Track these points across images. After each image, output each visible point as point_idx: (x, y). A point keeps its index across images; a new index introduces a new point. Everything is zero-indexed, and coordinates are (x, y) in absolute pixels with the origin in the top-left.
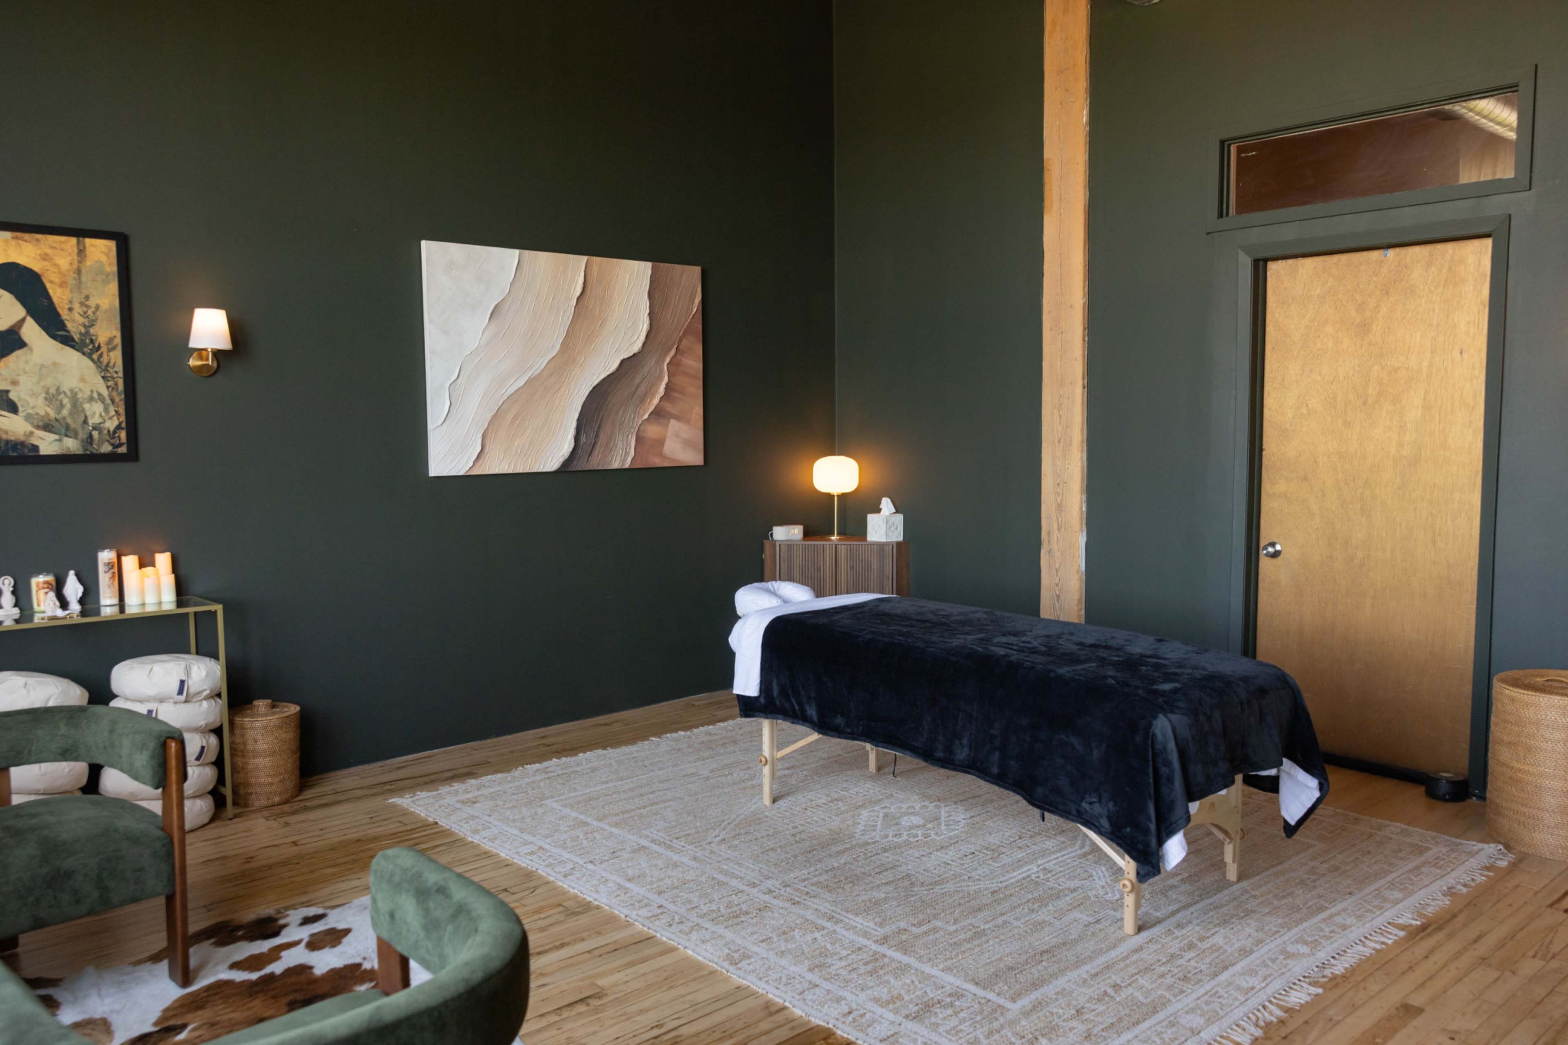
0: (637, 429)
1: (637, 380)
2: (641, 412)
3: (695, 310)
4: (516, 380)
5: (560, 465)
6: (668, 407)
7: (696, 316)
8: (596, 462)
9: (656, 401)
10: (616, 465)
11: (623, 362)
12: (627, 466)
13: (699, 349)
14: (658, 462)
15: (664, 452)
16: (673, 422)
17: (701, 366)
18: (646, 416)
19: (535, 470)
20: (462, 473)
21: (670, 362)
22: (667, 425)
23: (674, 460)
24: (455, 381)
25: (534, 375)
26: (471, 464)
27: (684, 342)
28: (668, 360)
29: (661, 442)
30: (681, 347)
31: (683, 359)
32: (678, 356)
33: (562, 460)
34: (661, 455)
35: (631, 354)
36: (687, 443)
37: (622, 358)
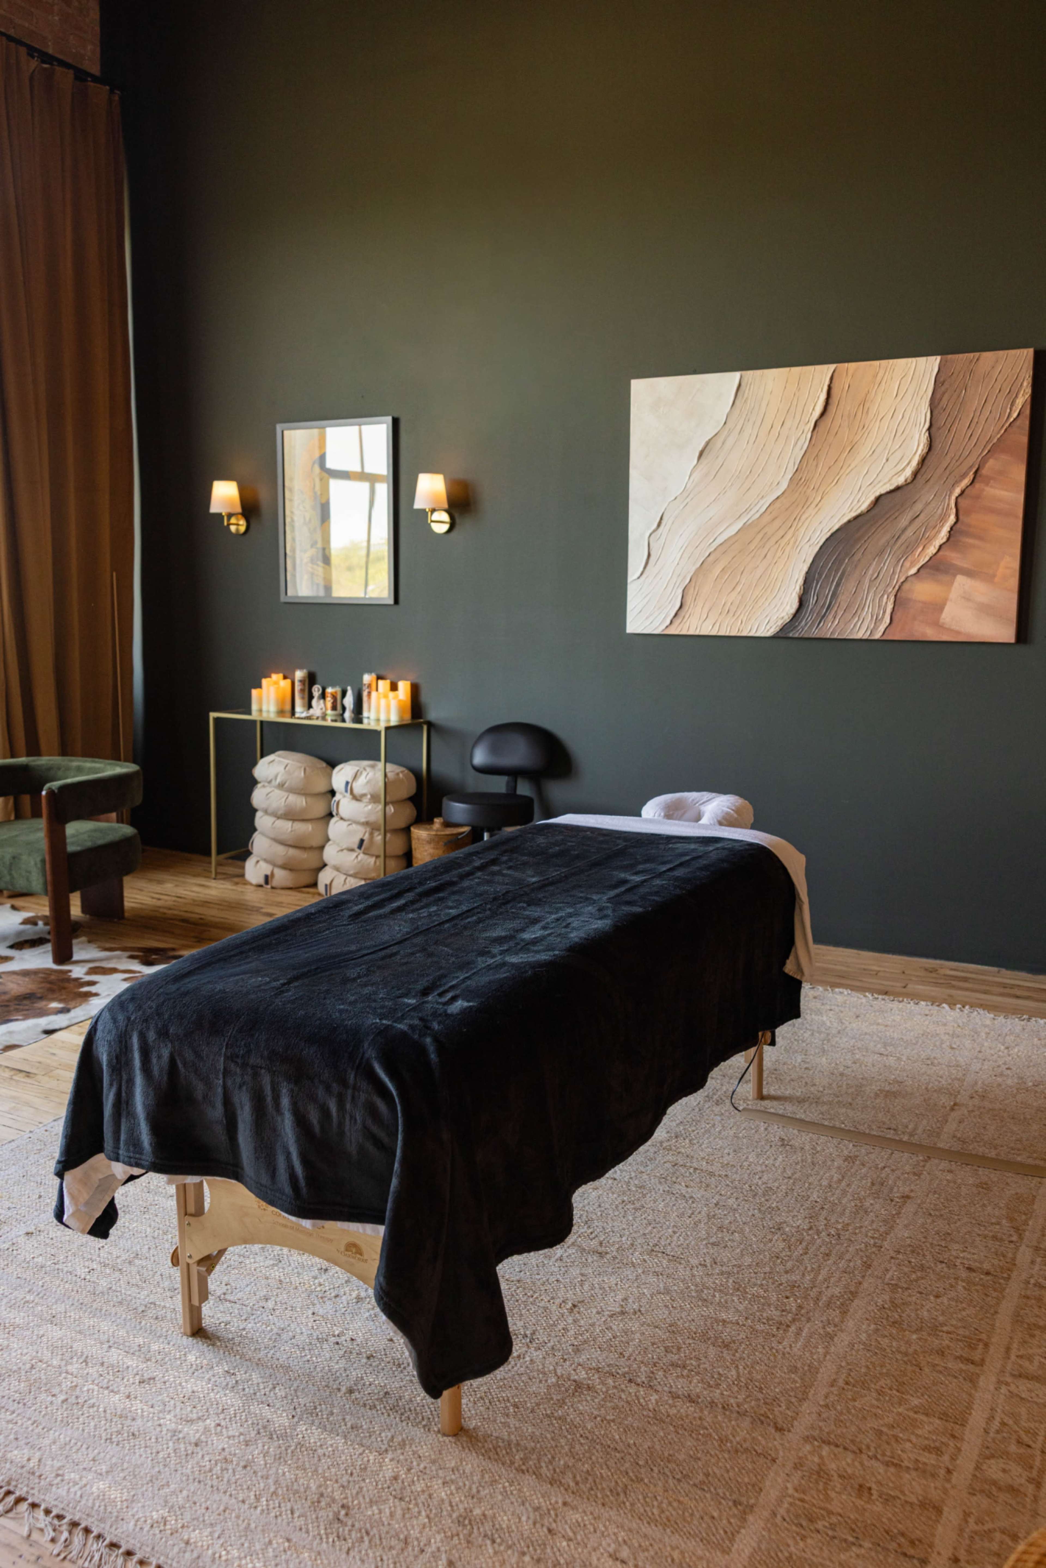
0: (897, 587)
1: (904, 521)
2: (907, 564)
3: (1015, 415)
4: (727, 527)
5: (778, 629)
6: (953, 557)
7: (1018, 423)
8: (831, 628)
9: (932, 550)
10: (861, 634)
11: (878, 499)
12: (877, 636)
13: (1019, 473)
14: (930, 634)
15: (941, 621)
16: (960, 579)
17: (1021, 498)
18: (913, 571)
19: (744, 634)
20: (658, 631)
21: (960, 495)
22: (952, 583)
23: (958, 633)
24: (654, 531)
25: (750, 521)
26: (668, 622)
27: (991, 463)
28: (957, 491)
29: (939, 607)
30: (984, 471)
31: (988, 489)
32: (977, 485)
33: (780, 623)
34: (937, 624)
35: (892, 487)
36: (985, 610)
37: (877, 494)
